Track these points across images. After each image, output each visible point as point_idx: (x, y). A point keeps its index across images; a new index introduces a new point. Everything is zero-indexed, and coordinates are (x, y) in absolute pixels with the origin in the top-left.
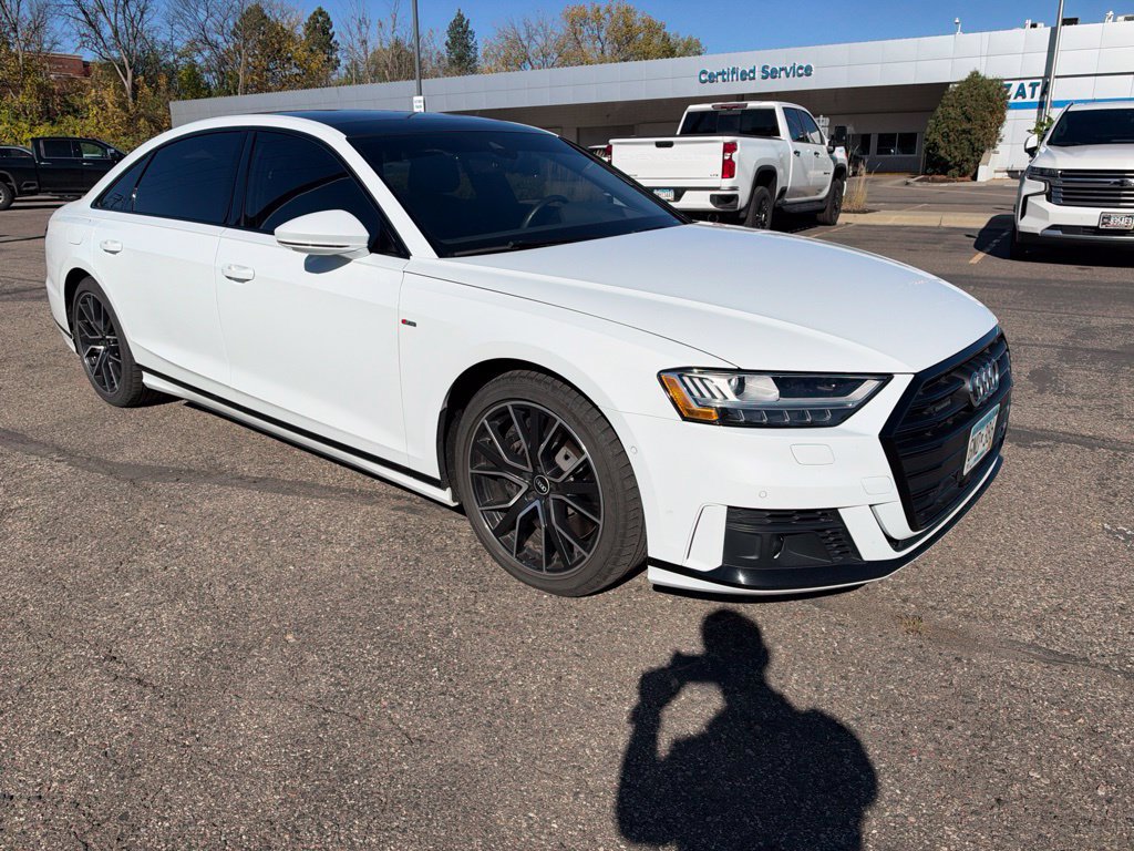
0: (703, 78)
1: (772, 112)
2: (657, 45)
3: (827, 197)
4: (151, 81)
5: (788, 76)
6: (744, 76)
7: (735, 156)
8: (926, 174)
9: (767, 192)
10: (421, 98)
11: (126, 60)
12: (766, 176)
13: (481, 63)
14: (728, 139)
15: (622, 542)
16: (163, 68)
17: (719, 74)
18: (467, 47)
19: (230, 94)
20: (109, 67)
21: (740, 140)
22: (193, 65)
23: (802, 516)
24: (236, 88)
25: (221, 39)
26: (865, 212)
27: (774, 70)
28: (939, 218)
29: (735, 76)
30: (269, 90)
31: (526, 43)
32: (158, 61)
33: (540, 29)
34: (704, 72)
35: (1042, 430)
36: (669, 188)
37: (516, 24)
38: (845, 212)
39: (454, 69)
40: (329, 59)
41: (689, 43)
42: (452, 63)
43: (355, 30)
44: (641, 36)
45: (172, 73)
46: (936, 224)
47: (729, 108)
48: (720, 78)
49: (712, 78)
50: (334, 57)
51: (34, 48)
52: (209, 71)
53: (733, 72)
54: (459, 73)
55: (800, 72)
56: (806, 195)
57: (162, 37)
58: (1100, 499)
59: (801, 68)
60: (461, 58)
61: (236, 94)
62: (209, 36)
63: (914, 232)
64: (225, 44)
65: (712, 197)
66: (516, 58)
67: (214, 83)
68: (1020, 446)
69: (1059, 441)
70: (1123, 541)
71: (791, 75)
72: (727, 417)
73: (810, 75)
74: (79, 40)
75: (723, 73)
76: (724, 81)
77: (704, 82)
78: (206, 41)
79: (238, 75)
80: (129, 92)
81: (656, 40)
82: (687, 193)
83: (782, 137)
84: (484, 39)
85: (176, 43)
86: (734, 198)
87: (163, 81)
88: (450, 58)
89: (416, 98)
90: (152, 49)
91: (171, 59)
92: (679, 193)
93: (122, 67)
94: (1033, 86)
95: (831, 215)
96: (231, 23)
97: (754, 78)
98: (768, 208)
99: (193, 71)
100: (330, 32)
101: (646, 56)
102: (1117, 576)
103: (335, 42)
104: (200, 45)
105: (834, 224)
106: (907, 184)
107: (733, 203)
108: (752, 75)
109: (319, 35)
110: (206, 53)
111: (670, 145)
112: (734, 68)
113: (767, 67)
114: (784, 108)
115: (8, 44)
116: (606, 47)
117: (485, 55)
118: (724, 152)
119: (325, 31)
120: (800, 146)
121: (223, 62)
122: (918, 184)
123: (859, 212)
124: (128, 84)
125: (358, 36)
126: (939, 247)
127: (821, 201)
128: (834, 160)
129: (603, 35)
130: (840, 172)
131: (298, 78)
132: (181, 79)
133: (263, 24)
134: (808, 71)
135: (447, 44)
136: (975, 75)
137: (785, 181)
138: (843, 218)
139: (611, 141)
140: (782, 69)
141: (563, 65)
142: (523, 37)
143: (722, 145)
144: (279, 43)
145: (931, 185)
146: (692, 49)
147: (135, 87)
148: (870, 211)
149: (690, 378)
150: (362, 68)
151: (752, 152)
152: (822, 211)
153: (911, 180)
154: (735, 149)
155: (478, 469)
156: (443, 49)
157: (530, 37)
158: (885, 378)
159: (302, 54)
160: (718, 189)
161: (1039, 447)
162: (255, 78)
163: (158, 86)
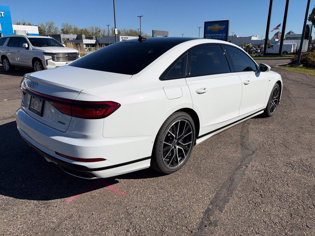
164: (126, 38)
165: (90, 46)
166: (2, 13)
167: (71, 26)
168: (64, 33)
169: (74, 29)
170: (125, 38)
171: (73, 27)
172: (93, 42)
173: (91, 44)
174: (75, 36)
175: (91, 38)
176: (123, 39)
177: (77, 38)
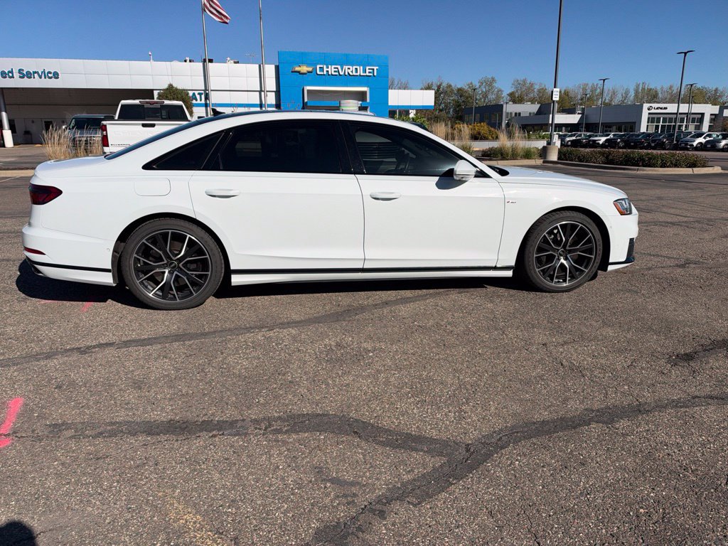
5: (40, 78)
6: (4, 75)
27: (28, 73)
71: (43, 77)
73: (58, 78)
94: (200, 94)
113: (23, 70)
134: (56, 75)
136: (171, 86)
140: (35, 73)
164: (661, 109)
165: (564, 128)
166: (375, 68)
167: (532, 85)
168: (514, 102)
169: (539, 91)
170: (657, 108)
171: (537, 87)
172: (574, 119)
173: (567, 125)
174: (534, 108)
175: (571, 111)
176: (653, 111)
177: (539, 112)
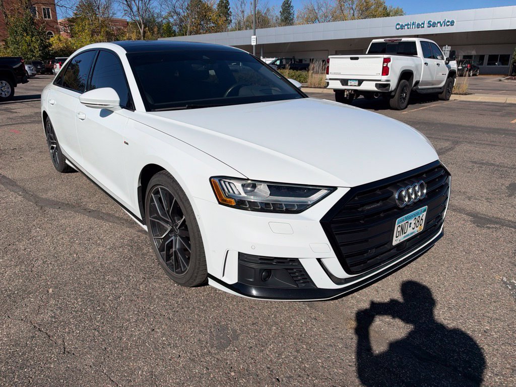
0: (398, 27)
1: (414, 43)
2: (380, 12)
3: (444, 86)
4: (151, 30)
5: (441, 26)
6: (418, 26)
7: (389, 65)
8: (512, 76)
9: (407, 83)
10: (255, 37)
11: (142, 21)
12: (407, 75)
13: (296, 20)
14: (386, 56)
15: (199, 263)
16: (157, 24)
17: (406, 25)
18: (290, 14)
19: (183, 35)
20: (135, 24)
21: (392, 57)
22: (169, 23)
23: (279, 261)
24: (186, 33)
25: (181, 11)
26: (466, 94)
27: (434, 23)
28: (505, 98)
29: (414, 26)
30: (200, 34)
31: (317, 11)
32: (154, 21)
33: (324, 4)
34: (398, 24)
35: (497, 218)
36: (356, 80)
37: (313, 3)
38: (455, 94)
39: (283, 23)
40: (227, 20)
41: (397, 11)
42: (282, 21)
43: (239, 6)
44: (373, 7)
45: (160, 26)
46: (504, 102)
47: (393, 41)
48: (406, 27)
49: (402, 27)
50: (229, 19)
51: (106, 16)
52: (176, 25)
53: (413, 24)
54: (285, 25)
55: (448, 24)
56: (433, 85)
57: (157, 11)
58: (510, 262)
59: (448, 22)
60: (286, 19)
61: (186, 35)
62: (177, 10)
63: (488, 105)
64: (183, 13)
65: (376, 84)
66: (312, 18)
67: (177, 30)
68: (478, 226)
69: (503, 225)
70: (510, 290)
71: (443, 25)
72: (240, 204)
73: (453, 25)
74: (124, 12)
75: (407, 25)
76: (408, 28)
77: (399, 29)
78: (175, 12)
79: (187, 27)
80: (142, 34)
81: (381, 9)
82: (364, 82)
83: (418, 55)
84: (297, 9)
85: (162, 13)
86: (389, 85)
87: (156, 29)
88: (281, 19)
89: (253, 37)
90: (153, 16)
91: (160, 20)
92: (360, 82)
93: (140, 24)
95: (446, 95)
96: (186, 4)
97: (423, 27)
98: (408, 91)
99: (169, 25)
100: (228, 7)
101: (374, 16)
102: (494, 310)
103: (230, 12)
104: (173, 14)
105: (449, 100)
106: (500, 80)
107: (387, 88)
108: (422, 26)
109: (223, 9)
110: (175, 17)
111: (357, 59)
112: (413, 22)
114: (421, 42)
115: (96, 14)
116: (355, 13)
117: (298, 17)
118: (384, 62)
119: (226, 7)
120: (429, 61)
121: (181, 21)
122: (506, 81)
123: (462, 94)
124: (142, 31)
125: (240, 9)
126: (498, 113)
127: (440, 88)
128: (449, 67)
129: (354, 7)
130: (452, 74)
131: (213, 28)
132: (163, 29)
133: (199, 4)
134: (452, 23)
135: (280, 12)
137: (418, 77)
138: (452, 97)
139: (330, 57)
140: (438, 23)
141: (334, 21)
142: (316, 8)
143: (383, 59)
144: (206, 12)
145: (513, 81)
146: (398, 13)
147: (144, 32)
148: (469, 94)
149: (224, 182)
150: (242, 24)
151: (399, 63)
152: (441, 93)
153: (503, 79)
154: (390, 61)
155: (152, 218)
156: (279, 14)
157: (319, 8)
158: (332, 189)
159: (214, 17)
160: (380, 80)
161: (489, 228)
162: (194, 28)
163: (153, 32)
